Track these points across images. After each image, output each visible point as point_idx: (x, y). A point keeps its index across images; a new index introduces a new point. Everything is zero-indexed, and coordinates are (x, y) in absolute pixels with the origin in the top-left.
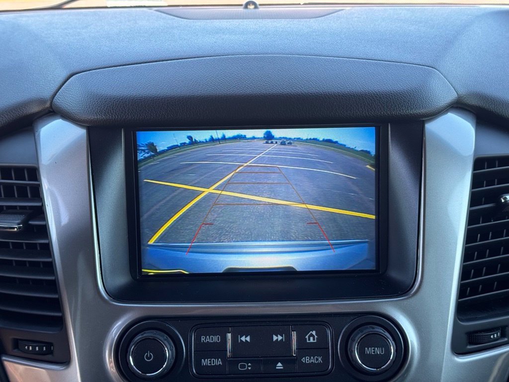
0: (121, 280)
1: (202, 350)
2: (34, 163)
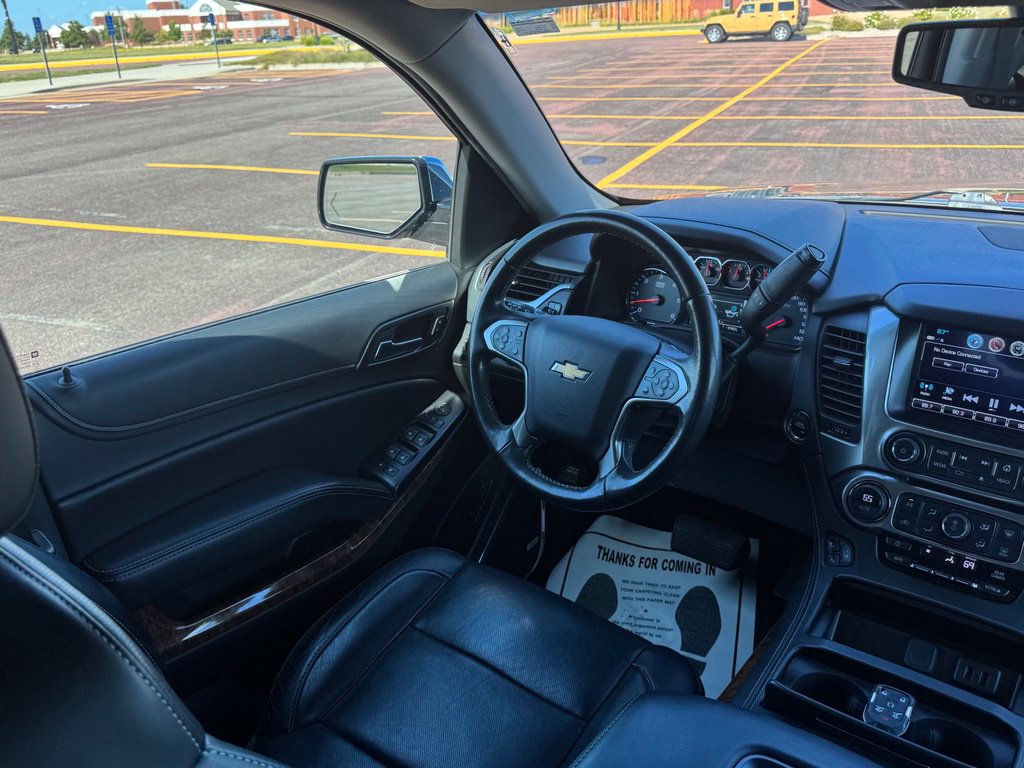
0: (897, 407)
1: (936, 457)
2: (864, 331)
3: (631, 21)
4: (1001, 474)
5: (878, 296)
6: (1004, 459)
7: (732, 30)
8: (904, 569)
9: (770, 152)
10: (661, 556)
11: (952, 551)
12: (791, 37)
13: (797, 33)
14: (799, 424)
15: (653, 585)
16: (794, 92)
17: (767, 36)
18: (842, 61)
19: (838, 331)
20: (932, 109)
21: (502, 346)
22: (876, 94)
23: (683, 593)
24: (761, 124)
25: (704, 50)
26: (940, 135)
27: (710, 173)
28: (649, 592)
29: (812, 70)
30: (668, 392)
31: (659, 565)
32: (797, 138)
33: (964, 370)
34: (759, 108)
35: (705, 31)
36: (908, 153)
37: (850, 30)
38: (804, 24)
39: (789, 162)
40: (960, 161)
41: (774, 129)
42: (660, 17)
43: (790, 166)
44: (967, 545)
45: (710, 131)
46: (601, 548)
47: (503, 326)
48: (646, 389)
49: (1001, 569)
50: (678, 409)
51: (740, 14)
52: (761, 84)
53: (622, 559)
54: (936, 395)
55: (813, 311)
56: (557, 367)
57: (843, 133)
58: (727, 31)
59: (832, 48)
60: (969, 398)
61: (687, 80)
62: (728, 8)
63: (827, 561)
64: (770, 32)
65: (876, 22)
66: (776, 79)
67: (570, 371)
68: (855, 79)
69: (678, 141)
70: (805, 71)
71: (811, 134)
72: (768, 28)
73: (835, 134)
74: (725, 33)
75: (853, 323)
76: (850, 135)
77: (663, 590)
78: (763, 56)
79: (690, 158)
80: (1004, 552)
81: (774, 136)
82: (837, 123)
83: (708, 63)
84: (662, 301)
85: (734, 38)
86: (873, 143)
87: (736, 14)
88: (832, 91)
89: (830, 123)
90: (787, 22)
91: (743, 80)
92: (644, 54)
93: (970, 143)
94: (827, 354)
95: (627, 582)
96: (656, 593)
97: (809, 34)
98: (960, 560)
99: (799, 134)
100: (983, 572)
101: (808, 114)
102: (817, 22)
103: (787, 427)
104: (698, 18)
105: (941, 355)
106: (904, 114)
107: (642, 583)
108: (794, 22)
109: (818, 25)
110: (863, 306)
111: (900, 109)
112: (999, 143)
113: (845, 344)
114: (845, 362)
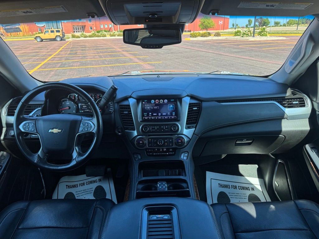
0: (141, 120)
1: (152, 129)
2: (129, 104)
3: (9, 36)
4: (166, 128)
5: (129, 96)
6: (166, 125)
7: (44, 38)
8: (153, 155)
9: (66, 70)
10: (85, 181)
11: (161, 148)
12: (61, 40)
13: (63, 39)
14: (119, 130)
15: (85, 190)
16: (67, 54)
17: (54, 40)
18: (77, 46)
19: (122, 105)
20: (104, 56)
21: (27, 129)
22: (89, 54)
23: (94, 189)
24: (61, 63)
25: (37, 44)
26: (108, 63)
27: (51, 77)
28: (84, 192)
29: (70, 48)
30: (89, 129)
31: (85, 184)
32: (72, 66)
33: (152, 108)
34: (59, 59)
35: (36, 38)
36: (102, 68)
37: (77, 38)
38: (64, 36)
39: (72, 72)
40: (114, 69)
41: (65, 64)
42: (19, 34)
43: (73, 73)
44: (163, 145)
45: (47, 66)
46: (67, 186)
47: (26, 123)
48: (82, 129)
49: (171, 148)
50: (93, 132)
51: (45, 33)
52: (57, 52)
53: (74, 186)
54: (148, 115)
55: (115, 102)
56: (50, 131)
57: (84, 64)
58: (42, 38)
59: (74, 43)
60: (155, 114)
61: (34, 52)
62: (40, 31)
63: (135, 160)
64: (55, 39)
65: (83, 36)
66: (61, 51)
67: (55, 131)
68: (83, 50)
69: (38, 69)
70: (68, 49)
71: (76, 64)
72: (54, 37)
73: (82, 64)
74: (42, 39)
75: (125, 103)
76: (86, 64)
77: (88, 190)
78: (55, 45)
79: (43, 74)
80: (171, 145)
81: (66, 66)
82: (82, 61)
83: (39, 48)
84: (70, 108)
85: (45, 40)
86: (92, 66)
87: (44, 33)
88: (77, 53)
89: (80, 62)
90: (59, 36)
91: (52, 52)
92: (17, 45)
93: (115, 64)
94: (121, 112)
95: (77, 192)
96: (86, 192)
97: (66, 39)
98: (163, 149)
99: (73, 65)
100: (168, 150)
101: (73, 60)
102: (67, 36)
103: (117, 132)
104: (32, 35)
105: (147, 106)
106: (97, 58)
107: (81, 191)
108: (61, 36)
109: (68, 37)
110: (126, 99)
111: (96, 57)
112: (121, 64)
113: (125, 108)
114: (127, 112)
